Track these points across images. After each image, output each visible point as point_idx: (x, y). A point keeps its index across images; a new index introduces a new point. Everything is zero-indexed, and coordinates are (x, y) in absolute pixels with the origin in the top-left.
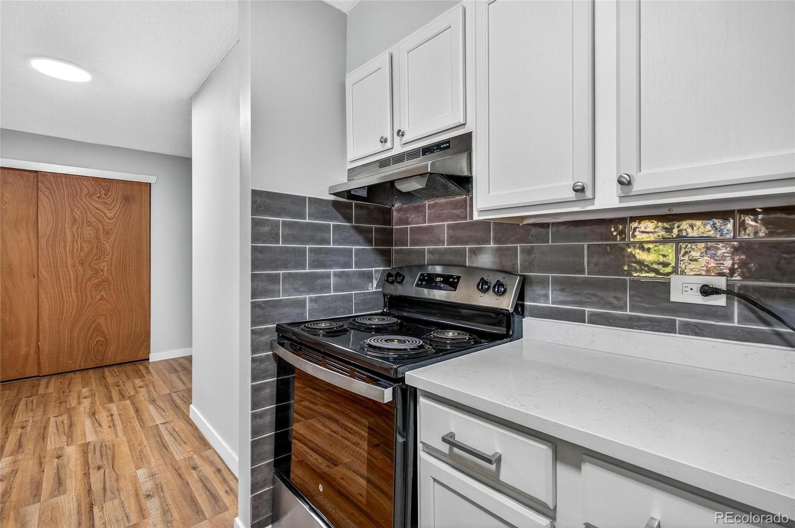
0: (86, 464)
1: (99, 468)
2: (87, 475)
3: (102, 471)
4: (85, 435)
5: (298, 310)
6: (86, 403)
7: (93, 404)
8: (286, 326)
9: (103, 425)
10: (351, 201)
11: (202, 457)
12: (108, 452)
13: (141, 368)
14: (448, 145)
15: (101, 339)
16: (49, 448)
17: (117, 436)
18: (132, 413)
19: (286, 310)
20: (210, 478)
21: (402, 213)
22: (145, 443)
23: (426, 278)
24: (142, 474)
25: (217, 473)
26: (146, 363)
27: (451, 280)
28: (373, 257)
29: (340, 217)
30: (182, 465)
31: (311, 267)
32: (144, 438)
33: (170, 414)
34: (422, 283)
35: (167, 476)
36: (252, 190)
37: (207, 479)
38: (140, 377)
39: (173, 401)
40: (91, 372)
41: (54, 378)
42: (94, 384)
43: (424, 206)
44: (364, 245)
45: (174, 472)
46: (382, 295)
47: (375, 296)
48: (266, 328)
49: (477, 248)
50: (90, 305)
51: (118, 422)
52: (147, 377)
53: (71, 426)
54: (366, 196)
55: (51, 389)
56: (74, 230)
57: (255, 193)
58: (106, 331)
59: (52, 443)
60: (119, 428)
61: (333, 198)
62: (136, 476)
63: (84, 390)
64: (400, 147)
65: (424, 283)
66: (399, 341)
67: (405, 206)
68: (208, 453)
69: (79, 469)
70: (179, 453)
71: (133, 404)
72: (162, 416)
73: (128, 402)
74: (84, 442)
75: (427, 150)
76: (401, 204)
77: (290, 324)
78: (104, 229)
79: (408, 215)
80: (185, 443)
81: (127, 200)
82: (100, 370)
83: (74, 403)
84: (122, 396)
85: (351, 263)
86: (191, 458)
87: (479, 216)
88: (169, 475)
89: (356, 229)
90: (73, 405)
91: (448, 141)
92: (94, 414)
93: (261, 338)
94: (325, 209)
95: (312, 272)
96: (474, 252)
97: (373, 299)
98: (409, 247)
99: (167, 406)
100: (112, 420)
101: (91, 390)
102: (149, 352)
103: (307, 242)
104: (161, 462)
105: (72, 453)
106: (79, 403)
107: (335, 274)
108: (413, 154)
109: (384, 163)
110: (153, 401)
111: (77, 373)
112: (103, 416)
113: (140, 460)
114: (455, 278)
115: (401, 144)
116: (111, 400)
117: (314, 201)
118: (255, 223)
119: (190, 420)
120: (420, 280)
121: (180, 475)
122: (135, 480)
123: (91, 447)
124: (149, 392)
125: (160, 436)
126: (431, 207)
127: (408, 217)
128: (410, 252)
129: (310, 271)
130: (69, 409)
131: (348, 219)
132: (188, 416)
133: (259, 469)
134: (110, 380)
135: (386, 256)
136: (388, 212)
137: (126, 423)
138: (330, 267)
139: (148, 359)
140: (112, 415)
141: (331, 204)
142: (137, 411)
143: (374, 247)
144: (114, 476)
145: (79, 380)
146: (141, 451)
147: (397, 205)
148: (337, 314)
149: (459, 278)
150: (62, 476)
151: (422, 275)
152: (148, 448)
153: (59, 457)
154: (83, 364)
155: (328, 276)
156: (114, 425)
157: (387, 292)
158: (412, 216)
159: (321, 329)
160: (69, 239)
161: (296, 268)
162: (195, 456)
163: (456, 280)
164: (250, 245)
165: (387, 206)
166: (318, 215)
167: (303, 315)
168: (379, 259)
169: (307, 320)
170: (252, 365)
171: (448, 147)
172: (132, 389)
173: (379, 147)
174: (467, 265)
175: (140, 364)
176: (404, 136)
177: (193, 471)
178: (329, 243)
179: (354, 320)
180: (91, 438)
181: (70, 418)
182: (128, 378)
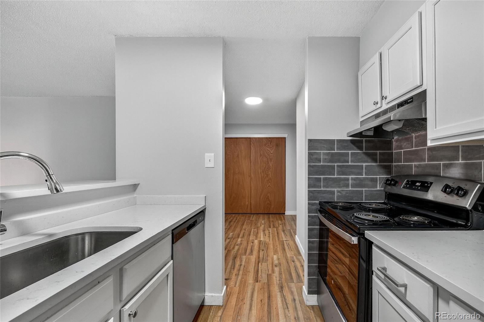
0: (259, 247)
1: (263, 250)
2: (259, 251)
3: (264, 251)
4: (260, 237)
5: (331, 196)
6: (263, 226)
7: (265, 226)
8: (323, 203)
9: (266, 236)
10: (362, 139)
11: (297, 258)
12: (266, 245)
13: (282, 216)
14: (412, 100)
15: (269, 202)
16: (250, 239)
17: (270, 241)
18: (276, 234)
19: (324, 195)
20: (298, 267)
21: (398, 143)
22: (278, 246)
23: (410, 183)
24: (275, 257)
25: (302, 267)
26: (284, 215)
27: (426, 185)
28: (377, 170)
29: (355, 148)
30: (289, 258)
31: (338, 175)
32: (278, 245)
33: (289, 238)
34: (407, 186)
35: (283, 261)
36: (308, 139)
37: (297, 267)
38: (281, 220)
39: (291, 232)
40: (266, 215)
41: (255, 215)
42: (266, 220)
43: (412, 137)
44: (371, 163)
45: (286, 260)
46: (385, 192)
47: (379, 192)
48: (315, 203)
49: (449, 163)
50: (265, 188)
51: (271, 236)
52: (283, 221)
53: (257, 233)
54: (373, 135)
55: (253, 219)
56: (261, 159)
57: (310, 141)
58: (270, 199)
59: (251, 238)
60: (271, 238)
61: (351, 138)
62: (273, 257)
63: (263, 221)
64: (386, 105)
65: (408, 186)
66: (373, 216)
67: (400, 138)
68: (300, 257)
69: (257, 248)
70: (289, 254)
71: (277, 230)
72: (285, 237)
73: (275, 229)
74: (260, 240)
75: (400, 105)
76: (398, 137)
77: (325, 202)
78: (270, 158)
79: (402, 144)
80: (292, 250)
81: (277, 145)
82: (269, 215)
83: (259, 225)
84: (274, 227)
85: (362, 173)
86: (293, 257)
87: (431, 143)
88: (284, 261)
89: (366, 154)
90: (259, 226)
91: (412, 98)
92: (264, 231)
93: (312, 207)
94: (346, 144)
95: (338, 177)
96: (447, 166)
97: (377, 194)
98: (402, 164)
99: (288, 234)
100: (269, 235)
101: (265, 222)
102: (285, 211)
103: (336, 162)
104: (282, 255)
105: (256, 242)
106: (261, 226)
107: (352, 179)
108: (392, 109)
109: (377, 116)
110: (284, 231)
111: (262, 214)
112: (267, 232)
113: (276, 252)
114: (429, 184)
115: (386, 104)
116: (270, 227)
117: (340, 141)
118: (310, 155)
119: (295, 242)
120: (406, 184)
121: (288, 262)
122: (273, 259)
123: (262, 242)
124: (283, 227)
125: (284, 245)
126: (417, 137)
127: (402, 145)
128: (404, 166)
129: (337, 177)
130: (258, 227)
131: (360, 148)
132: (295, 240)
133: (311, 267)
134: (271, 219)
135: (388, 169)
136: (390, 142)
137: (273, 236)
138: (349, 175)
139: (285, 214)
140: (269, 233)
141: (349, 142)
142: (278, 233)
143: (378, 164)
144: (266, 255)
145: (262, 217)
146: (276, 249)
147: (396, 138)
148: (353, 200)
149: (431, 183)
150: (253, 249)
151: (407, 181)
152: (279, 248)
153: (252, 243)
154: (263, 212)
155: (348, 179)
156: (270, 237)
157: (386, 190)
158: (404, 144)
159: (339, 206)
160: (259, 162)
161: (330, 175)
162: (294, 257)
163: (429, 185)
164: (307, 164)
165: (388, 139)
166: (342, 148)
167: (333, 198)
168: (382, 171)
169: (336, 201)
170: (308, 219)
171: (412, 101)
172: (277, 224)
173: (374, 107)
174: (441, 175)
175: (282, 215)
176: (387, 99)
177: (292, 262)
178: (348, 162)
179: (360, 204)
180: (262, 239)
181: (257, 230)
182: (277, 220)
